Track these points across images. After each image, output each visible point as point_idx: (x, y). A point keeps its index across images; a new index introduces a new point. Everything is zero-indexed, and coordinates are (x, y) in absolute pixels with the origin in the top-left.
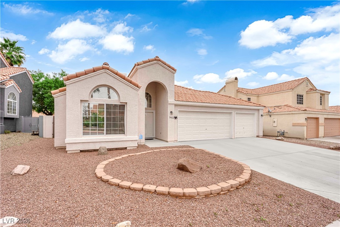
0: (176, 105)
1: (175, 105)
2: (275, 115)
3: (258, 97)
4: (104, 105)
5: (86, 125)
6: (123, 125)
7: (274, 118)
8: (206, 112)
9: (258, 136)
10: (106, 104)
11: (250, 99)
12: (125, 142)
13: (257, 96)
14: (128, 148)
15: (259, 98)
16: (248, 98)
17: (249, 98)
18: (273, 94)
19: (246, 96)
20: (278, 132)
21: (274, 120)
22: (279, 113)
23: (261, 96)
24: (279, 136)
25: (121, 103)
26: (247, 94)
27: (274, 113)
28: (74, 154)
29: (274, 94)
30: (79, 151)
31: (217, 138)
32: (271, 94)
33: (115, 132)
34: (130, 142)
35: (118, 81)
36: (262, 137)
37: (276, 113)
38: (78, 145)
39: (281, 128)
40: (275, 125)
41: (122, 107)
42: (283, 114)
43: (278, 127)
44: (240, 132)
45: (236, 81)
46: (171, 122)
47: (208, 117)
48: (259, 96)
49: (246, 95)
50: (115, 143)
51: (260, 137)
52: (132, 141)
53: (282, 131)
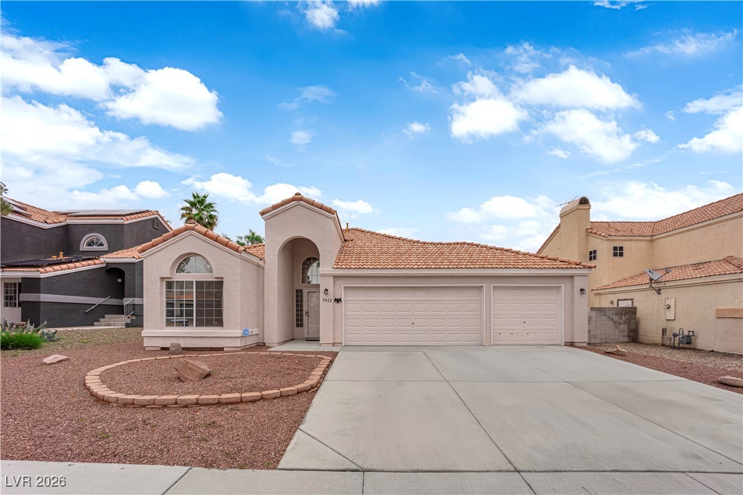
0: (336, 277)
1: (334, 276)
2: (670, 287)
3: (652, 241)
4: (192, 282)
5: (170, 313)
6: (220, 313)
7: (669, 297)
8: (414, 287)
9: (572, 344)
10: (196, 282)
11: (621, 248)
12: (220, 339)
13: (646, 240)
14: (225, 349)
15: (655, 243)
16: (615, 248)
17: (618, 245)
18: (690, 230)
19: (606, 243)
20: (675, 335)
21: (668, 302)
22: (679, 283)
23: (660, 238)
24: (676, 345)
25: (216, 278)
26: (609, 238)
27: (668, 284)
28: (153, 352)
29: (693, 229)
30: (159, 348)
31: (444, 343)
32: (687, 231)
33: (209, 323)
34: (228, 340)
35: (210, 246)
36: (586, 345)
37: (671, 284)
38: (157, 339)
39: (683, 325)
40: (670, 315)
41: (219, 284)
42: (690, 285)
43: (677, 319)
44: (512, 332)
45: (582, 207)
46: (326, 309)
47: (416, 298)
48: (654, 237)
49: (608, 240)
50: (205, 339)
51: (576, 344)
52: (232, 339)
53: (686, 333)
